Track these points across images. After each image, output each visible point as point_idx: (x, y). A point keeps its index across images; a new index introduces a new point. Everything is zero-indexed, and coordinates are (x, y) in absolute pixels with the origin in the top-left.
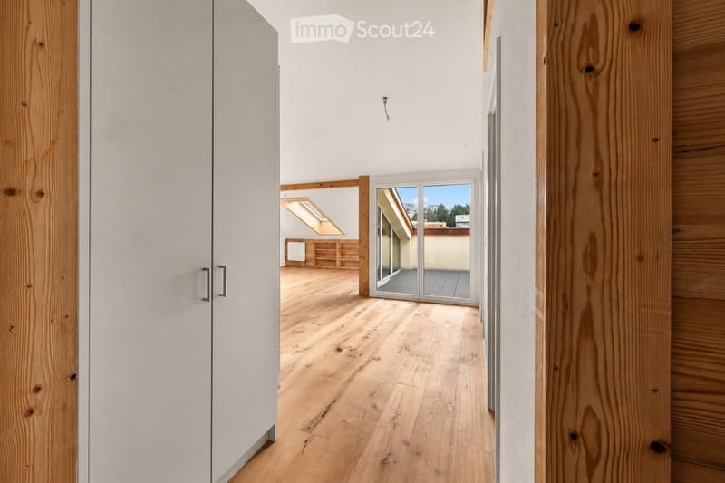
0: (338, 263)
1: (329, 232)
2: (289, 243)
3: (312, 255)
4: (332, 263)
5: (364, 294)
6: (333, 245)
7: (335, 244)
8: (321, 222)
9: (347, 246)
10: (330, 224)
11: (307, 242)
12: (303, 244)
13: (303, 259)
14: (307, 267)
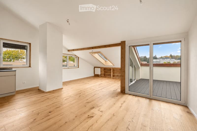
0: (112, 75)
1: (109, 65)
2: (95, 68)
3: (103, 72)
4: (110, 76)
5: (123, 92)
6: (110, 69)
7: (111, 69)
8: (106, 61)
9: (115, 70)
10: (109, 62)
11: (101, 68)
12: (100, 69)
13: (100, 74)
14: (101, 77)
